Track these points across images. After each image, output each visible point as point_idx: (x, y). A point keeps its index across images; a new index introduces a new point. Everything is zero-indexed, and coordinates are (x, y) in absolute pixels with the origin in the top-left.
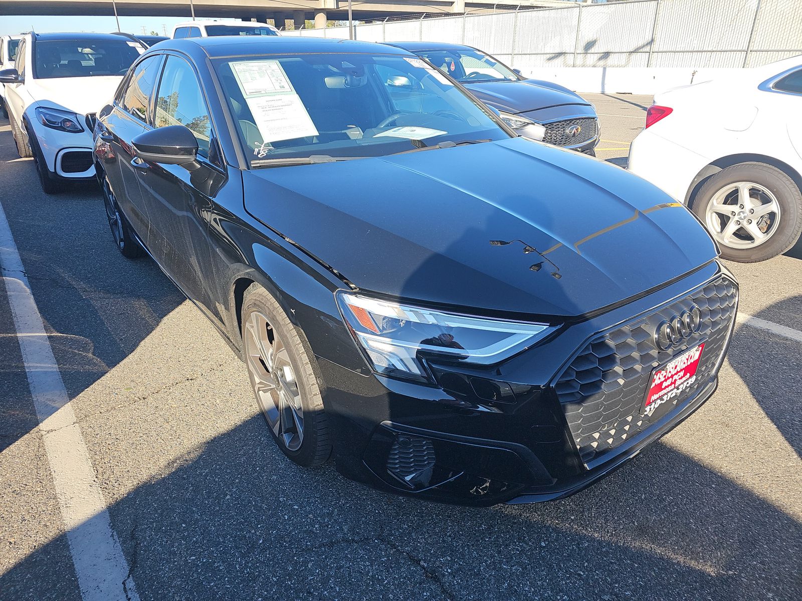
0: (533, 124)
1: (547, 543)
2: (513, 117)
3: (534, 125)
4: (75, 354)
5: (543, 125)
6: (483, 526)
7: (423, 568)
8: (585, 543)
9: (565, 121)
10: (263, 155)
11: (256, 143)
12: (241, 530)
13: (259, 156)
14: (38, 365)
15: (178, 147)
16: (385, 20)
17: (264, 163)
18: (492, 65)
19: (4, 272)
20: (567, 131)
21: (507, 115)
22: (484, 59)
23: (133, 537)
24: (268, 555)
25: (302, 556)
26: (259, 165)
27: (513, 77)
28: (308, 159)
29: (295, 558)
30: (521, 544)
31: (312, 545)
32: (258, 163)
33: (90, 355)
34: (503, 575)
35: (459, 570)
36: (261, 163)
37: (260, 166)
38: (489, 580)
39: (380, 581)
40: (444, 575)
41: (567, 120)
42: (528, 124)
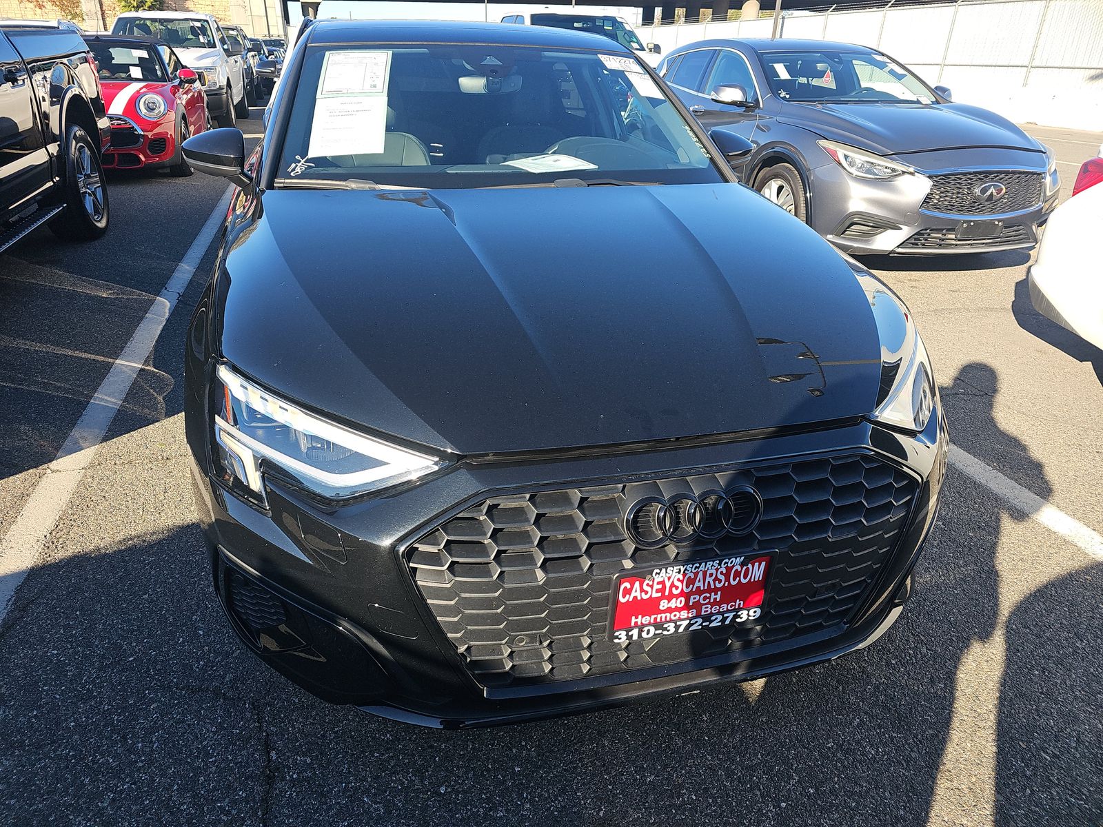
0: (911, 174)
1: (449, 790)
2: (881, 160)
3: (914, 175)
4: (148, 393)
5: (930, 177)
6: (388, 736)
7: (269, 760)
8: (501, 811)
9: (975, 173)
10: (298, 172)
11: (296, 157)
12: (124, 639)
13: (292, 174)
14: (106, 398)
15: (232, 156)
16: (830, 10)
17: (290, 183)
18: (899, 77)
19: (164, 291)
20: (977, 191)
21: (869, 156)
22: (887, 69)
23: (24, 609)
24: (124, 678)
25: (156, 692)
26: (282, 185)
27: (926, 99)
28: (344, 183)
29: (147, 692)
30: (413, 778)
31: (177, 683)
32: (284, 183)
33: (160, 398)
34: (353, 809)
35: (308, 779)
36: (287, 183)
37: (285, 187)
38: (330, 808)
39: (208, 755)
40: (283, 779)
41: (980, 173)
42: (904, 172)
